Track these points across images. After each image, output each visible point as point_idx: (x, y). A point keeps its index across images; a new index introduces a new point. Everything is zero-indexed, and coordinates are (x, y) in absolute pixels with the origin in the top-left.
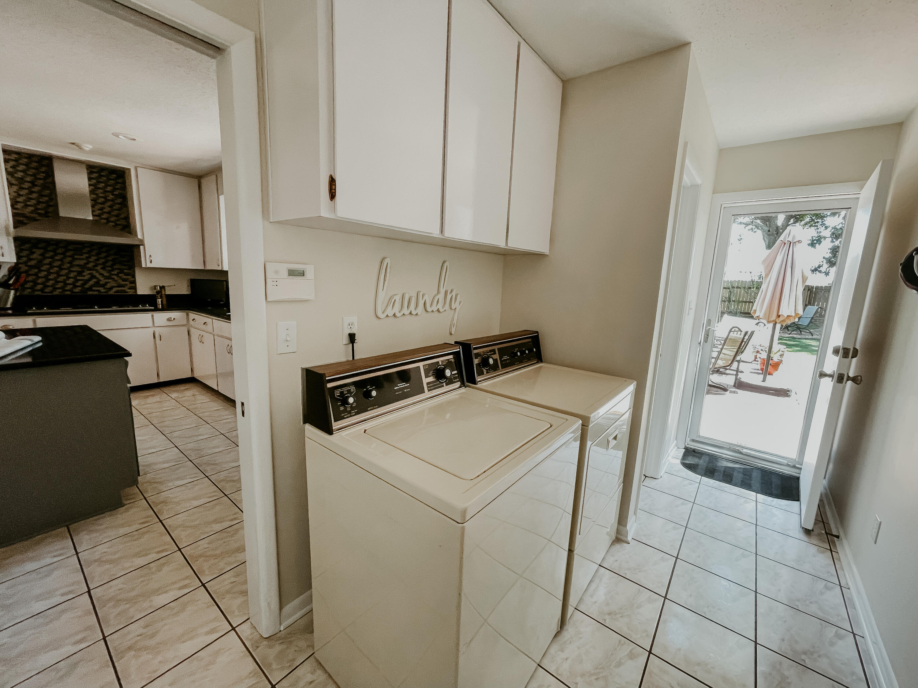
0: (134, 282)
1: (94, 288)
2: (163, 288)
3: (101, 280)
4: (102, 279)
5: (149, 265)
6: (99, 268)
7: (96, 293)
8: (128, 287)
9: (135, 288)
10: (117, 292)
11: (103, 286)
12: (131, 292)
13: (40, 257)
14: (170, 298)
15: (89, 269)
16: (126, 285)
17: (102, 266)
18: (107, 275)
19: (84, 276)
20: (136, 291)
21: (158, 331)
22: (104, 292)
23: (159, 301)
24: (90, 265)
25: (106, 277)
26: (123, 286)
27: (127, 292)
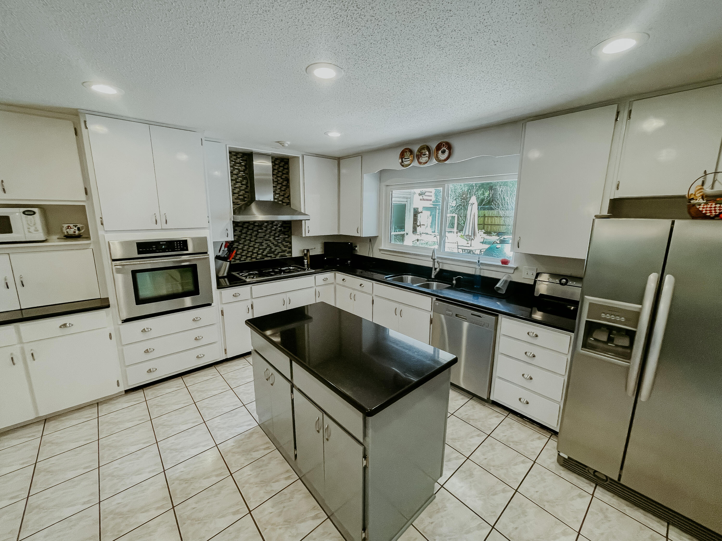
0: (291, 248)
1: (268, 255)
2: (308, 250)
3: (272, 248)
4: (273, 247)
5: (308, 235)
6: (271, 239)
7: (269, 258)
8: (286, 252)
9: (291, 252)
10: (282, 256)
11: (273, 252)
12: (288, 256)
13: (240, 233)
14: (313, 258)
15: (266, 240)
16: (286, 250)
17: (273, 237)
18: (276, 243)
19: (263, 246)
20: (291, 255)
21: (318, 289)
22: (274, 258)
23: (306, 261)
24: (267, 237)
25: (276, 246)
26: (284, 251)
27: (286, 256)
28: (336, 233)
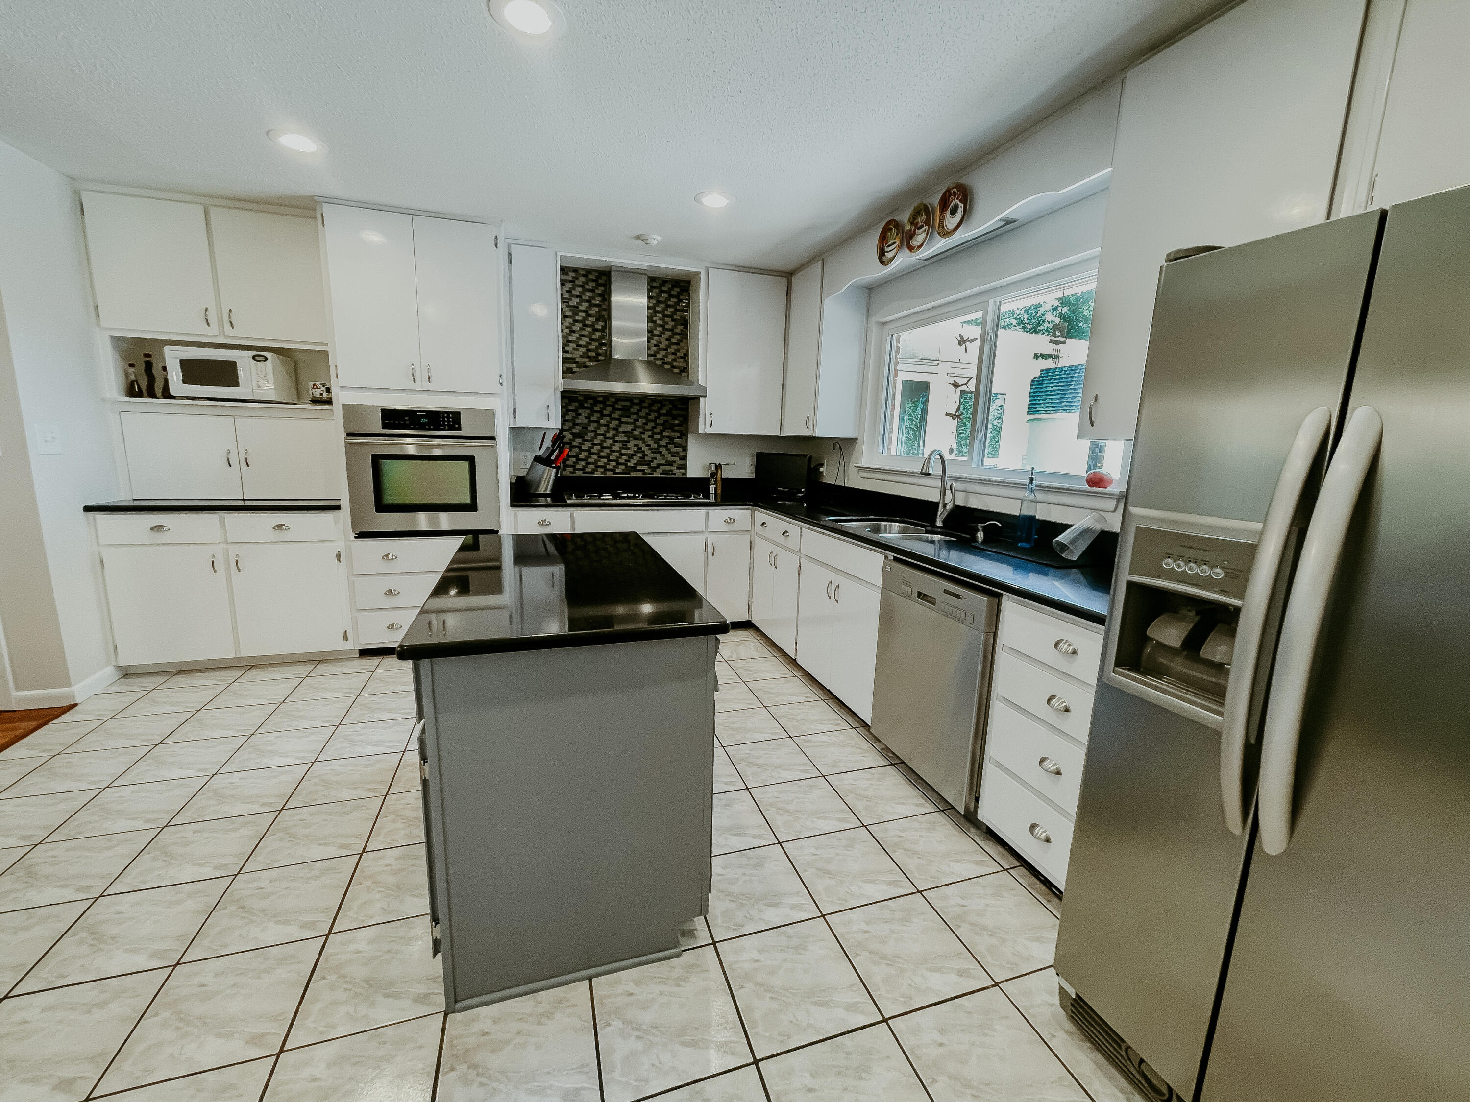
0: (684, 458)
1: (638, 468)
2: (719, 467)
3: (647, 455)
4: (647, 452)
5: (709, 430)
6: (646, 436)
7: (640, 474)
8: (675, 465)
9: (684, 467)
10: (664, 472)
11: (648, 464)
12: (678, 473)
13: (586, 421)
14: (728, 483)
15: (636, 439)
16: (675, 462)
17: (650, 433)
18: (655, 446)
19: (629, 449)
20: (685, 473)
21: (712, 539)
22: (650, 474)
23: (712, 488)
24: (636, 433)
25: (653, 451)
26: (671, 464)
27: (675, 474)
28: (776, 433)
